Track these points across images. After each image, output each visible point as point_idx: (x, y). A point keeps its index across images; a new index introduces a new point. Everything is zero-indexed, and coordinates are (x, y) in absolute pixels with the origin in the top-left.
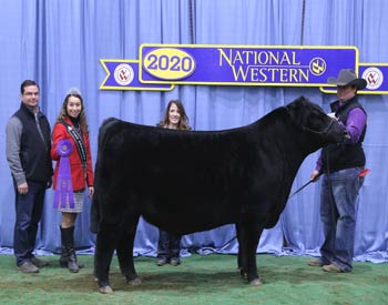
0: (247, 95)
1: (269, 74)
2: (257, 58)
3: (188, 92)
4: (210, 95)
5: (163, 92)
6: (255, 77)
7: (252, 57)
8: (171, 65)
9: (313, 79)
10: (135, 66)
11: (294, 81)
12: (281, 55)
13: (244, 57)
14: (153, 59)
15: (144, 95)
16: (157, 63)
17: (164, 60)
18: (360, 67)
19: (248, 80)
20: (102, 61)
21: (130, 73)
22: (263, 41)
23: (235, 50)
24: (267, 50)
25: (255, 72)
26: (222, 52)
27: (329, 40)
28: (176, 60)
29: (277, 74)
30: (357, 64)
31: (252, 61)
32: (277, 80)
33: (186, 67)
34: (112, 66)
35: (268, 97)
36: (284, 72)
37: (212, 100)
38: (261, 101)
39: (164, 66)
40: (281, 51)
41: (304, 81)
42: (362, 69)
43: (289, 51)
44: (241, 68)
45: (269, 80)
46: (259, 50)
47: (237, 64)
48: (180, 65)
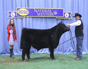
0: (40, 19)
1: (45, 14)
2: (43, 11)
3: (28, 18)
4: (32, 19)
5: (22, 18)
6: (42, 15)
7: (41, 11)
8: (24, 12)
9: (55, 15)
10: (15, 13)
11: (50, 16)
12: (48, 10)
13: (40, 11)
14: (19, 11)
15: (18, 19)
16: (21, 12)
17: (22, 11)
18: (64, 13)
19: (41, 16)
20: (8, 12)
21: (14, 14)
22: (44, 7)
23: (38, 9)
24: (45, 9)
25: (42, 14)
26: (35, 10)
27: (58, 7)
28: (25, 11)
29: (47, 14)
30: (64, 12)
31: (41, 12)
32: (47, 16)
33: (27, 13)
34: (10, 13)
35: (45, 19)
36: (48, 14)
37: (33, 20)
38: (44, 20)
39: (22, 13)
40: (48, 9)
41: (53, 16)
42: (65, 13)
43: (49, 9)
44: (39, 13)
45: (45, 16)
46: (43, 9)
47: (38, 12)
48: (26, 12)
